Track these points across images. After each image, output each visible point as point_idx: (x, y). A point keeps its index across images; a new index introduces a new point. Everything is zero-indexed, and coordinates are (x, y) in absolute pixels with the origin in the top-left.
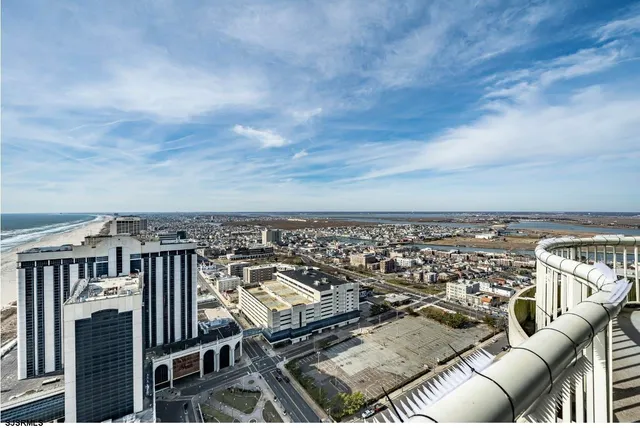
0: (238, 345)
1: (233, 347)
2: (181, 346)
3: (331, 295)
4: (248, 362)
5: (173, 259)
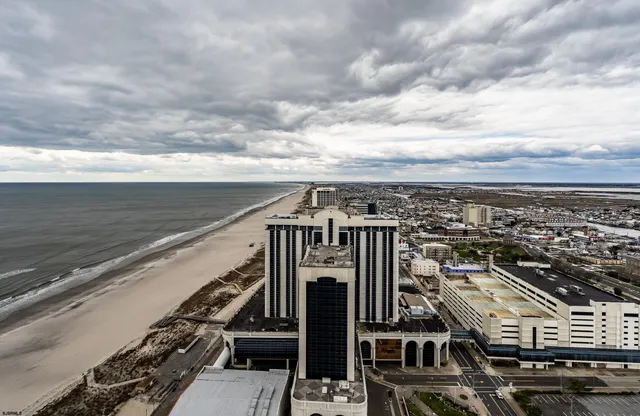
0: (444, 345)
1: (438, 346)
2: (383, 328)
3: (592, 314)
4: (457, 371)
5: (375, 235)
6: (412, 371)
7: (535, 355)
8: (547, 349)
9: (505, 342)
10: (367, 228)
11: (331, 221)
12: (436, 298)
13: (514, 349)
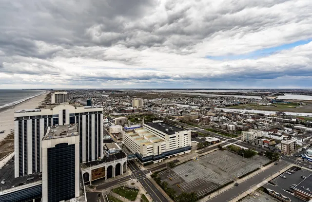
0: (125, 164)
1: (122, 164)
2: (96, 163)
3: (175, 137)
4: (130, 173)
5: (90, 116)
6: (111, 180)
7: (158, 157)
8: (163, 153)
9: (149, 155)
10: (86, 113)
11: (64, 111)
12: (121, 143)
13: (151, 157)
